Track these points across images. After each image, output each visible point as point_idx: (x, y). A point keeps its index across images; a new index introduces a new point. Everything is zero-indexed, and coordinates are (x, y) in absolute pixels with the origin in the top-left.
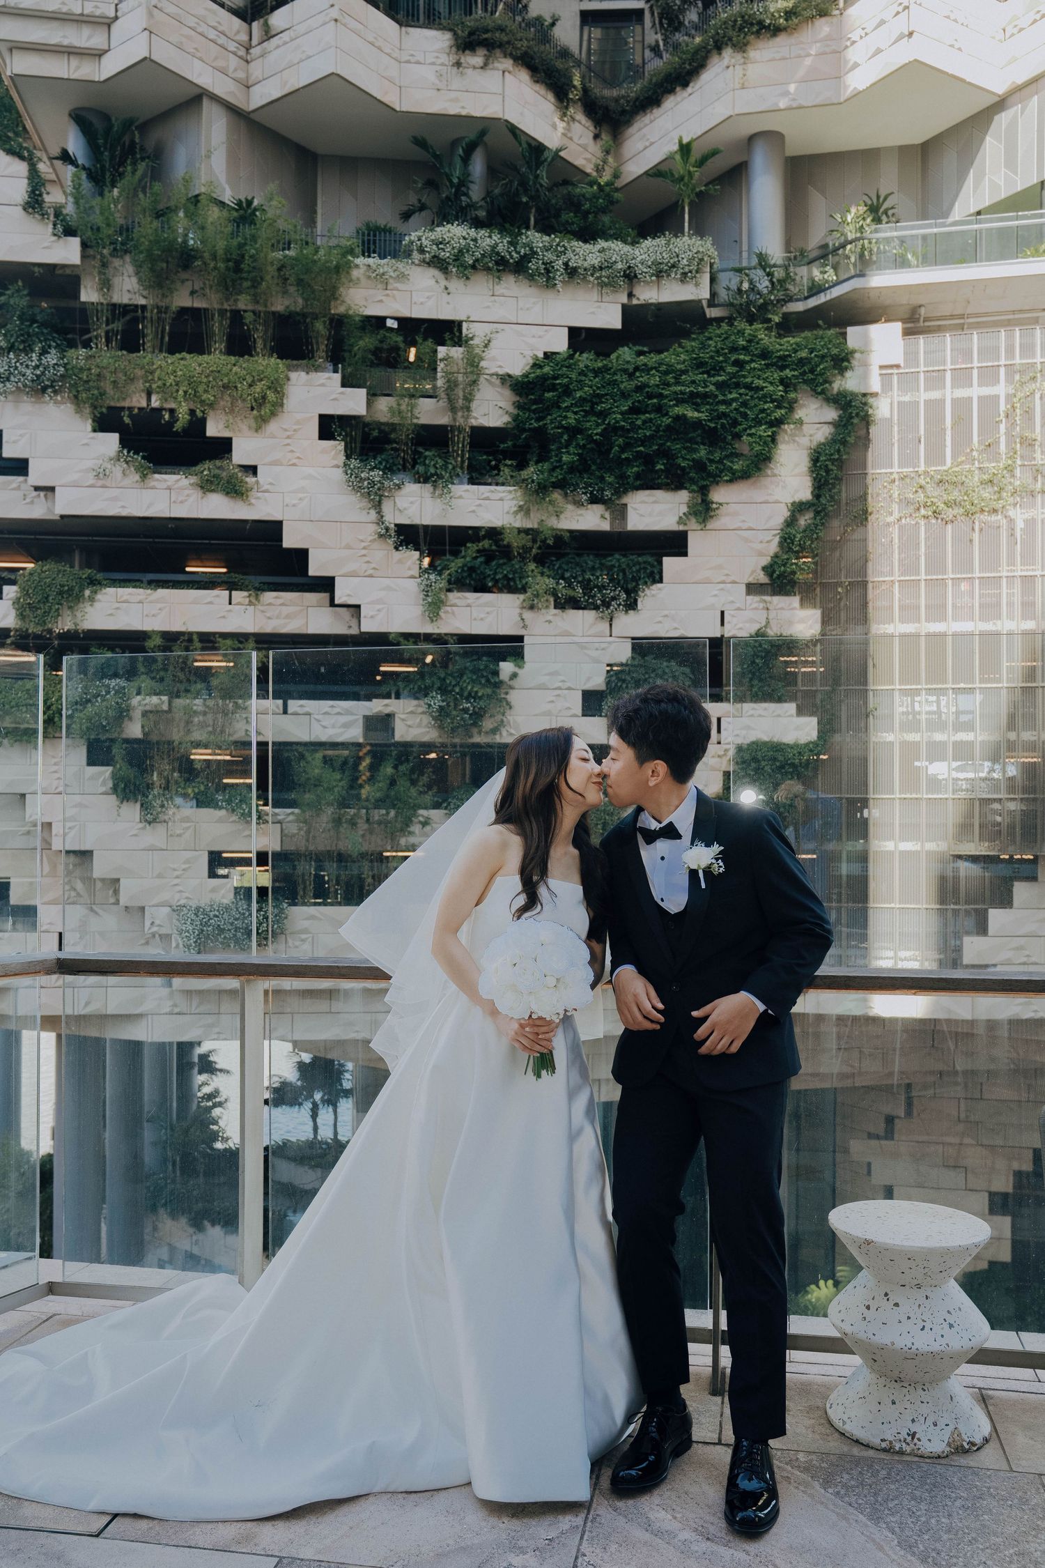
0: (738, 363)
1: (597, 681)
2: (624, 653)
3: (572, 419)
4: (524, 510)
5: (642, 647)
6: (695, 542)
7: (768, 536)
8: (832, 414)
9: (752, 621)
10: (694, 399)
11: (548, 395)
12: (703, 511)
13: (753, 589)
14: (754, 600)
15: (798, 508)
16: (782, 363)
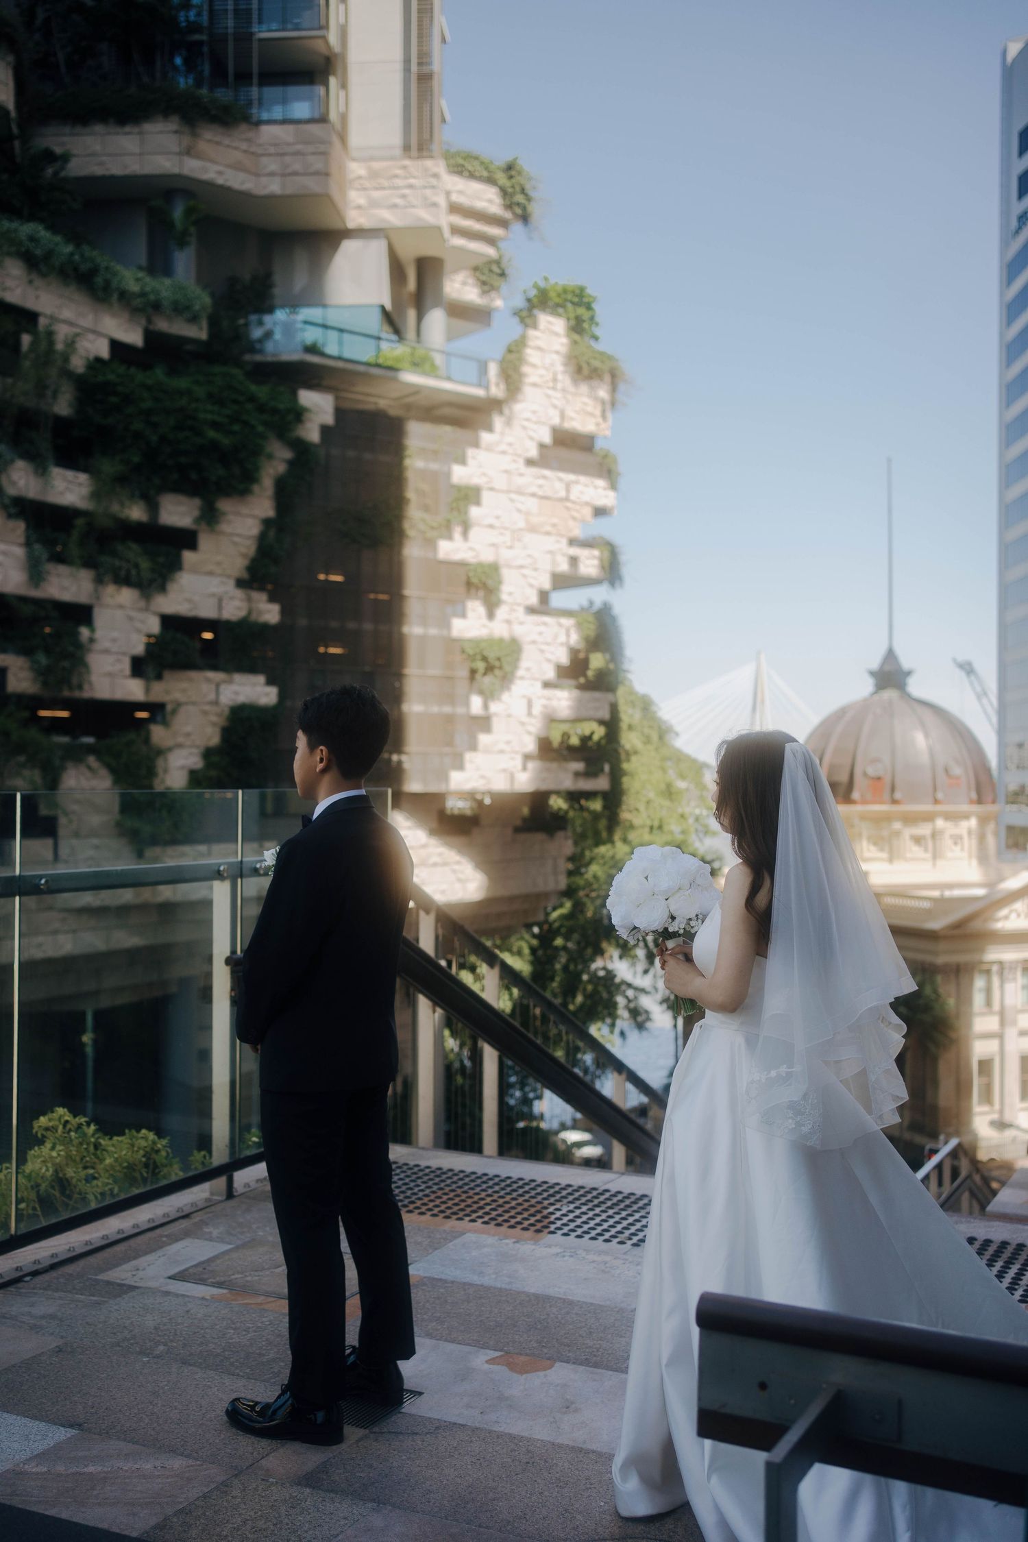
0: (235, 402)
1: (139, 649)
2: (154, 626)
3: (137, 425)
4: (95, 495)
5: (168, 621)
6: (204, 541)
7: (248, 542)
8: (287, 454)
9: (239, 608)
10: (215, 425)
11: (114, 399)
12: (210, 516)
13: (240, 583)
14: (239, 593)
15: (267, 523)
16: (261, 409)
